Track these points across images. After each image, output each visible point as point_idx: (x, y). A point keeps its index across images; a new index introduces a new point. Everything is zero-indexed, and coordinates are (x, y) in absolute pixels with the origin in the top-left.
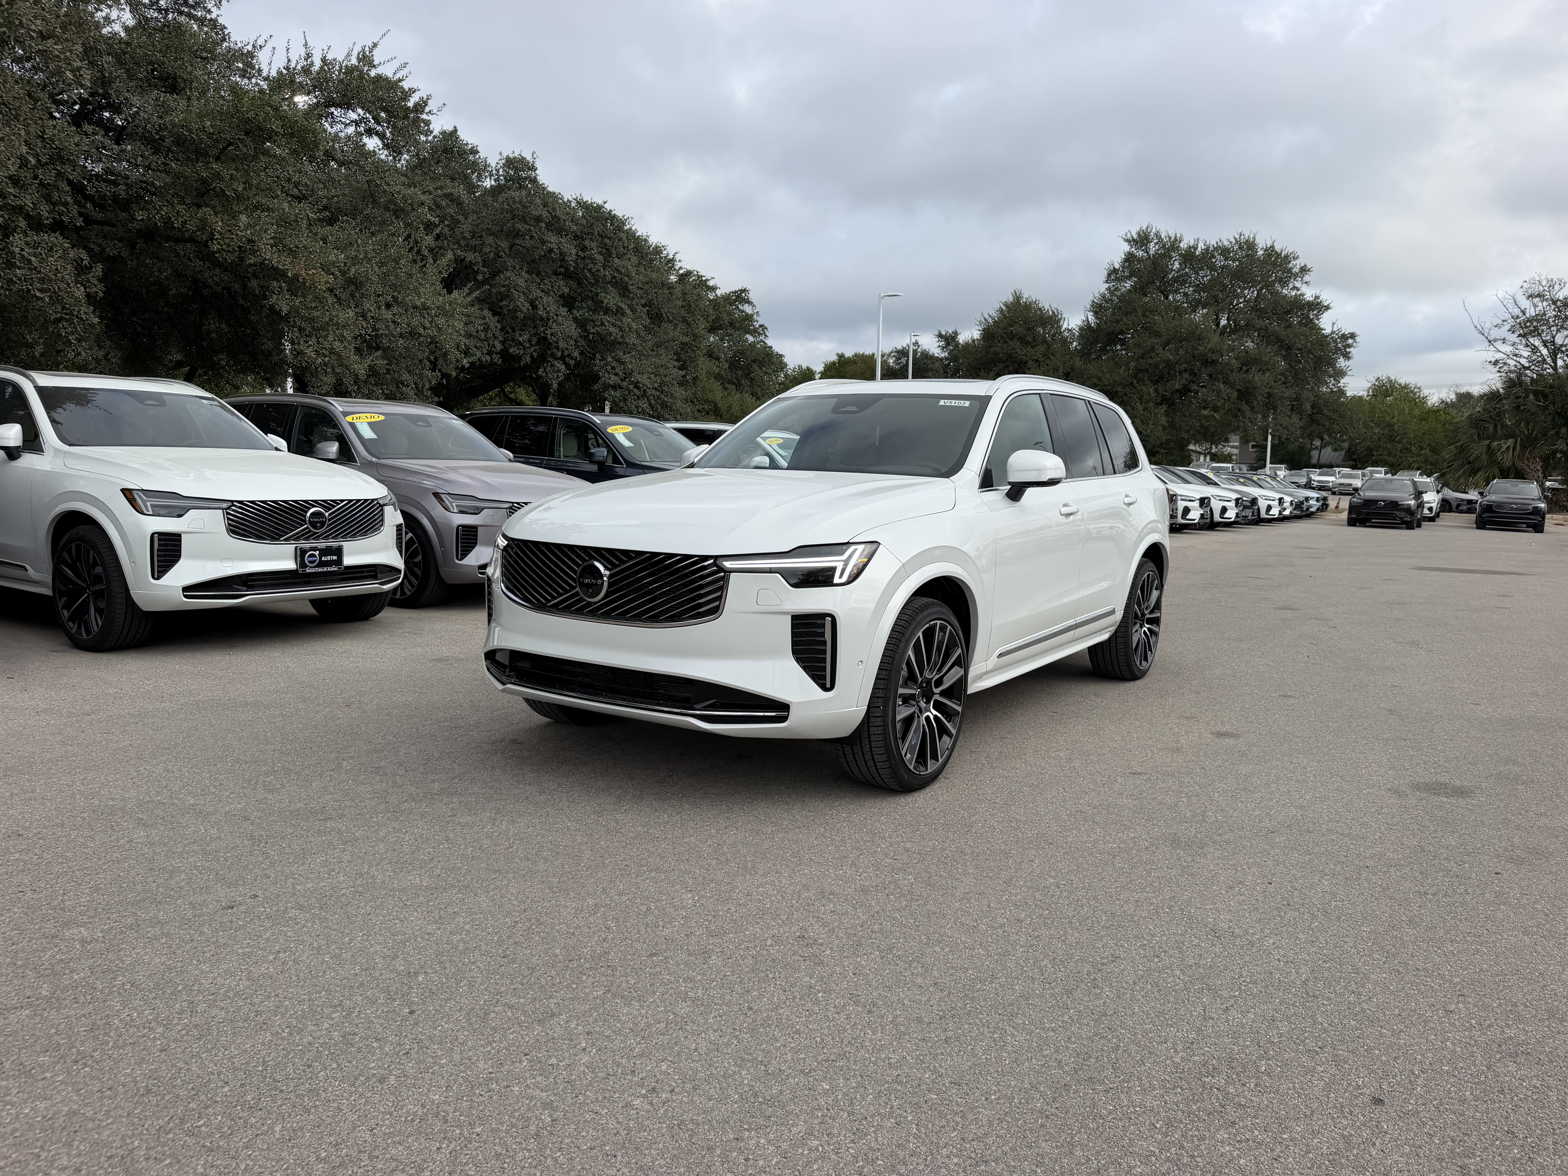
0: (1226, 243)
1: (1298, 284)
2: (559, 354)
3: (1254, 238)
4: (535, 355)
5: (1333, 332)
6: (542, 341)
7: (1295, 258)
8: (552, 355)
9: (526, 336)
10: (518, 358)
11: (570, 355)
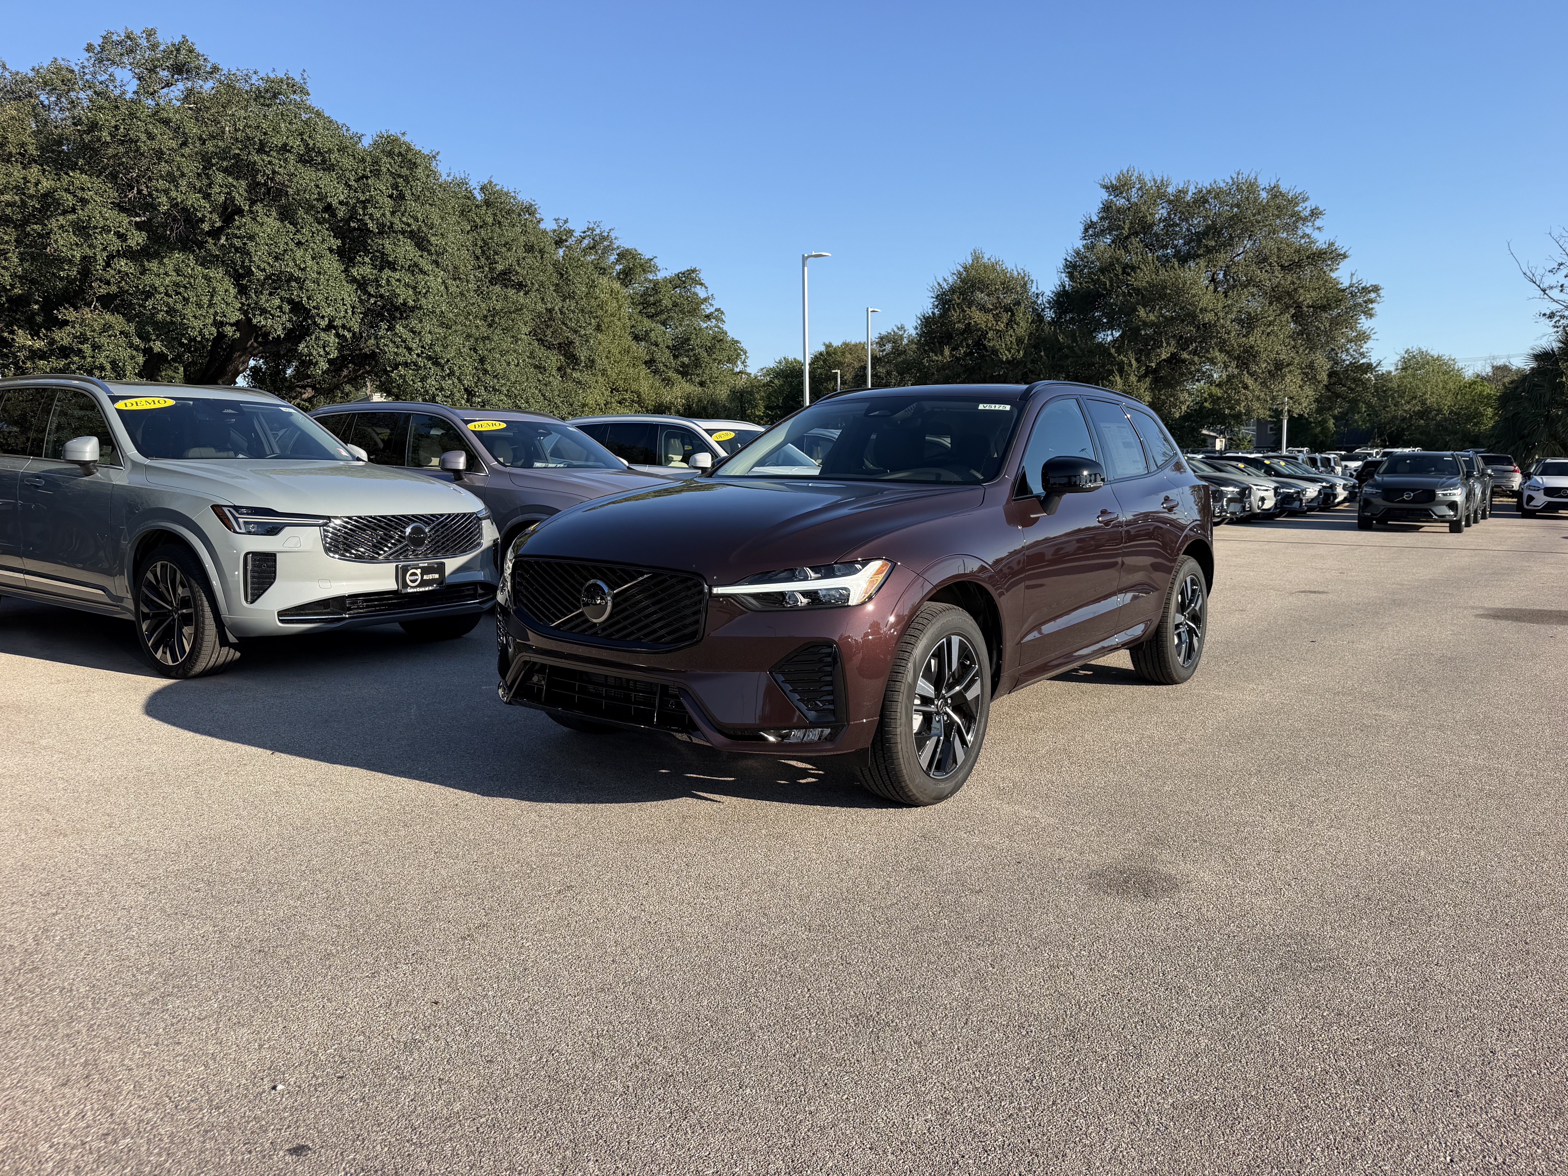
0: (1222, 185)
1: (1308, 231)
3: (1256, 179)
5: (1351, 286)
7: (1305, 200)
8: (316, 325)
9: (276, 301)
10: (263, 331)
11: (344, 325)
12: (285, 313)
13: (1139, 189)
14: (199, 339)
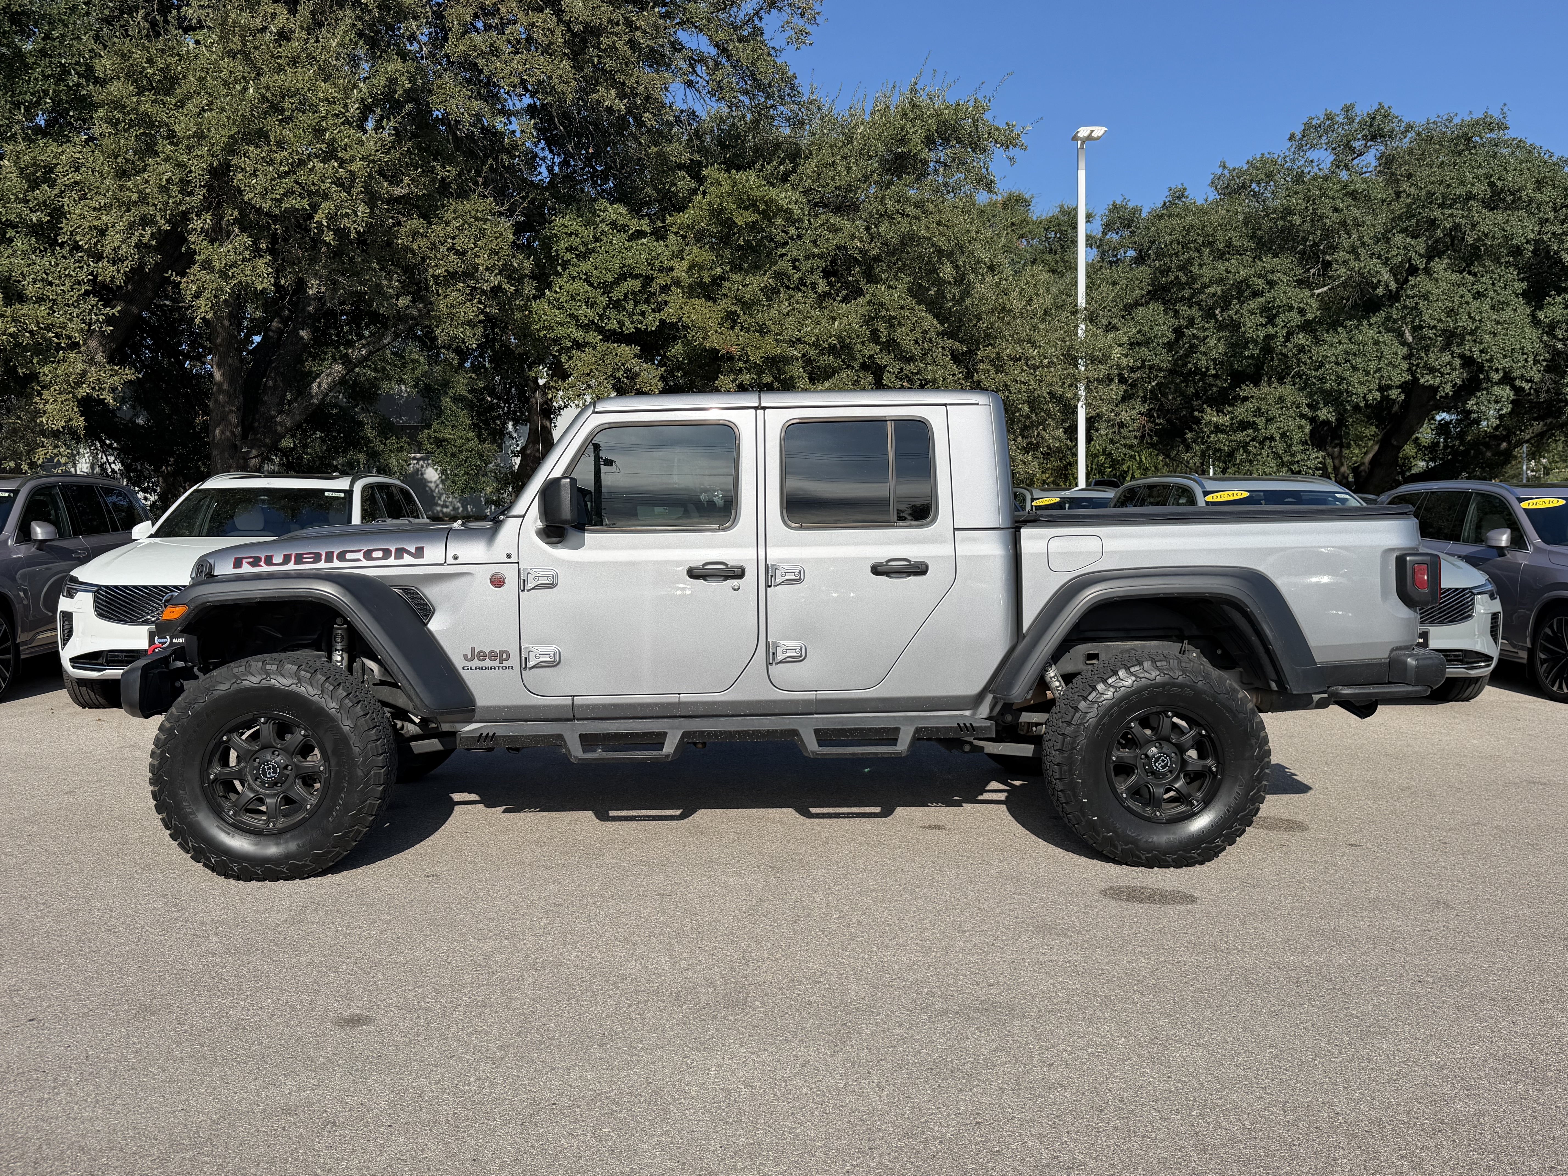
2: (1496, 377)
4: (1459, 382)
6: (1468, 362)
8: (1488, 379)
9: (1446, 358)
10: (1434, 389)
11: (1522, 376)
12: (1455, 369)
14: (1362, 404)
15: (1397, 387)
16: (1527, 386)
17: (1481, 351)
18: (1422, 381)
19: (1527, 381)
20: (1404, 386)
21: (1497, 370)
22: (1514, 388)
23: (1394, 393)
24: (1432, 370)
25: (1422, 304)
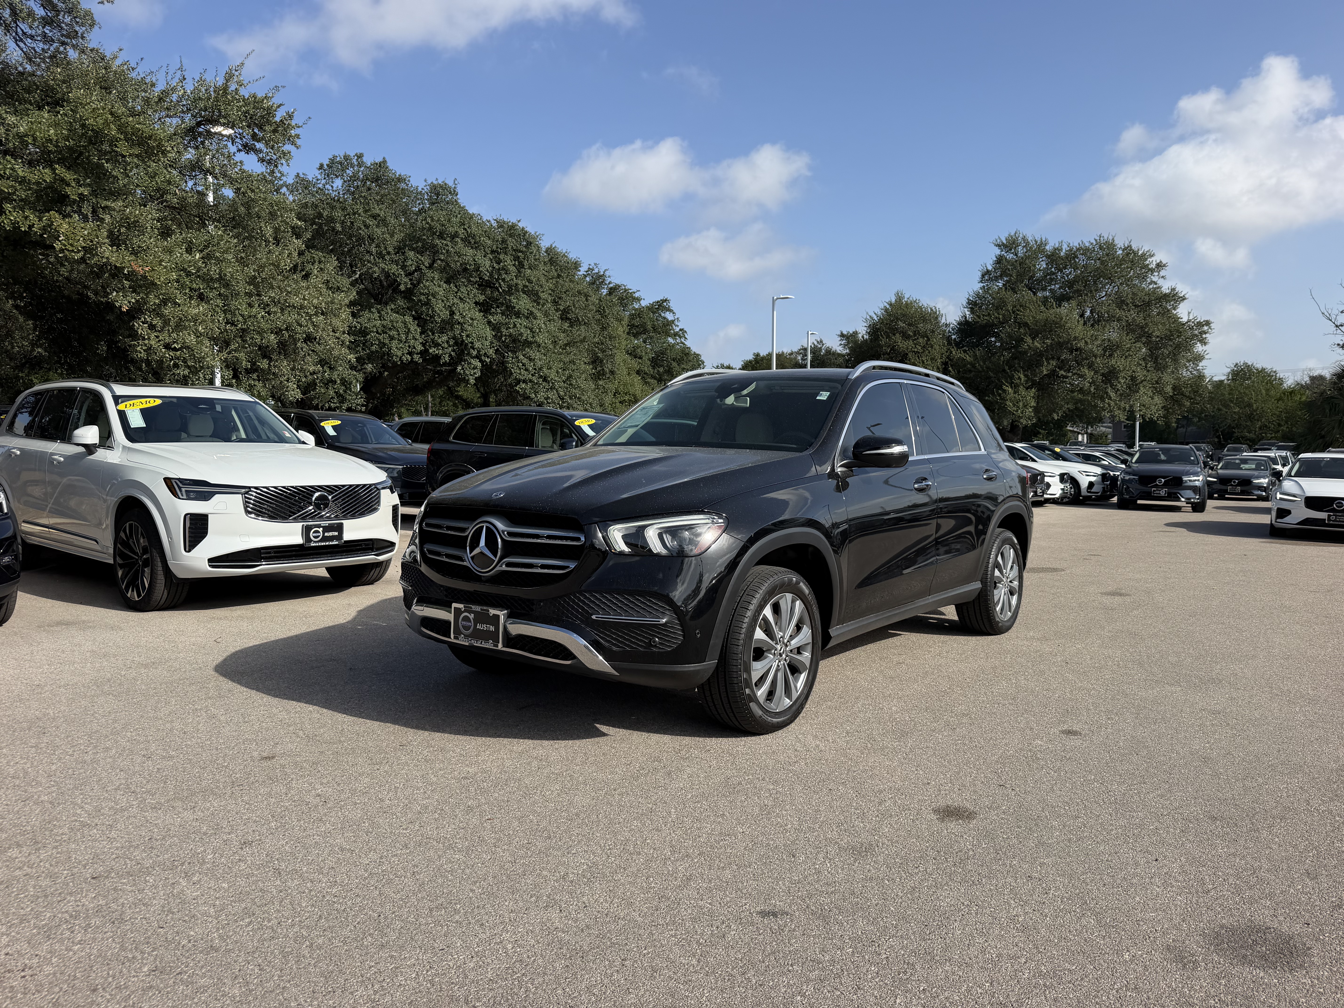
0: (1087, 244)
1: (1155, 279)
3: (1113, 240)
5: (1189, 321)
7: (1151, 256)
8: (469, 354)
9: (445, 338)
10: (437, 357)
11: (485, 354)
12: (450, 346)
13: (1024, 247)
14: (399, 363)
15: (417, 354)
16: (488, 360)
17: (468, 336)
18: (431, 351)
19: (488, 357)
20: (421, 353)
21: (474, 349)
22: (481, 361)
23: (417, 358)
24: (437, 345)
25: (433, 300)
